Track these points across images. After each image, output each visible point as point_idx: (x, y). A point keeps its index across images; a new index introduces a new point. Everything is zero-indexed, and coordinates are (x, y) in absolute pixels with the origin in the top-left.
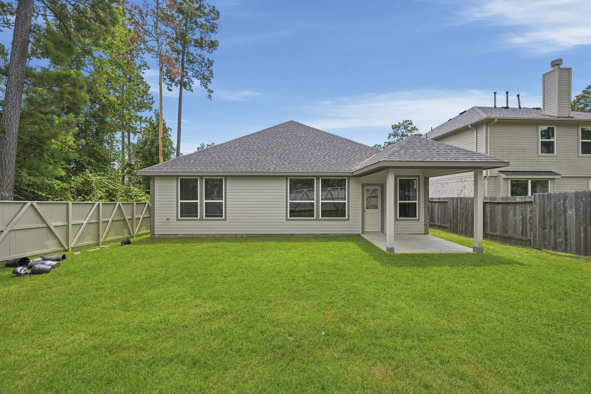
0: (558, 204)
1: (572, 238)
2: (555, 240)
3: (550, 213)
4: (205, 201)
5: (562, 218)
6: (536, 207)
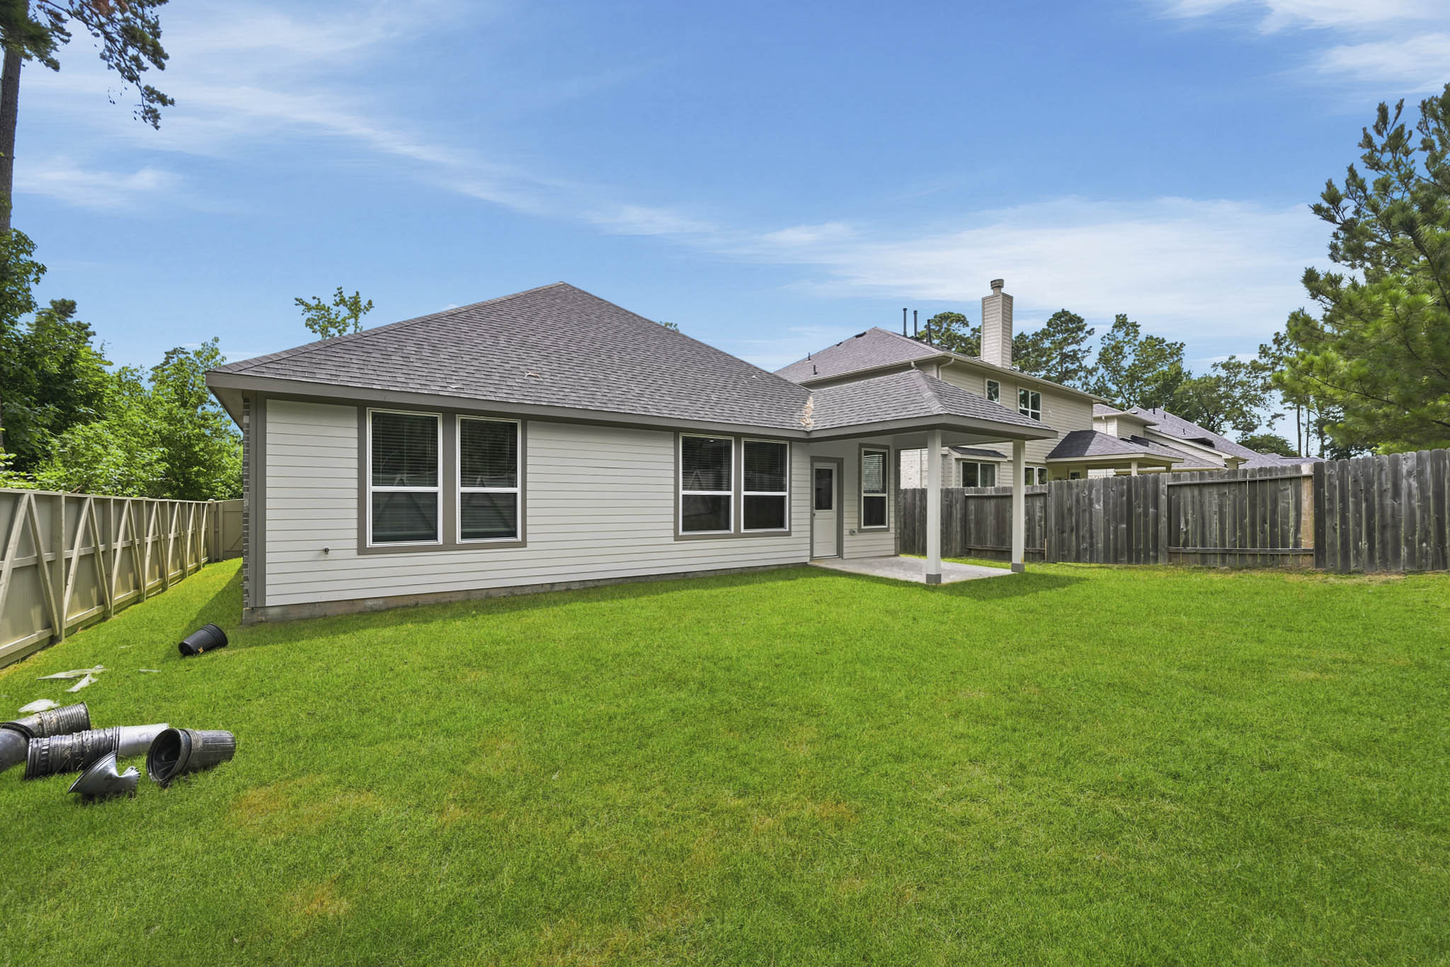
0: (1081, 495)
1: (1100, 541)
2: (1078, 545)
3: (1070, 510)
4: (460, 490)
5: (1087, 515)
6: (1052, 501)
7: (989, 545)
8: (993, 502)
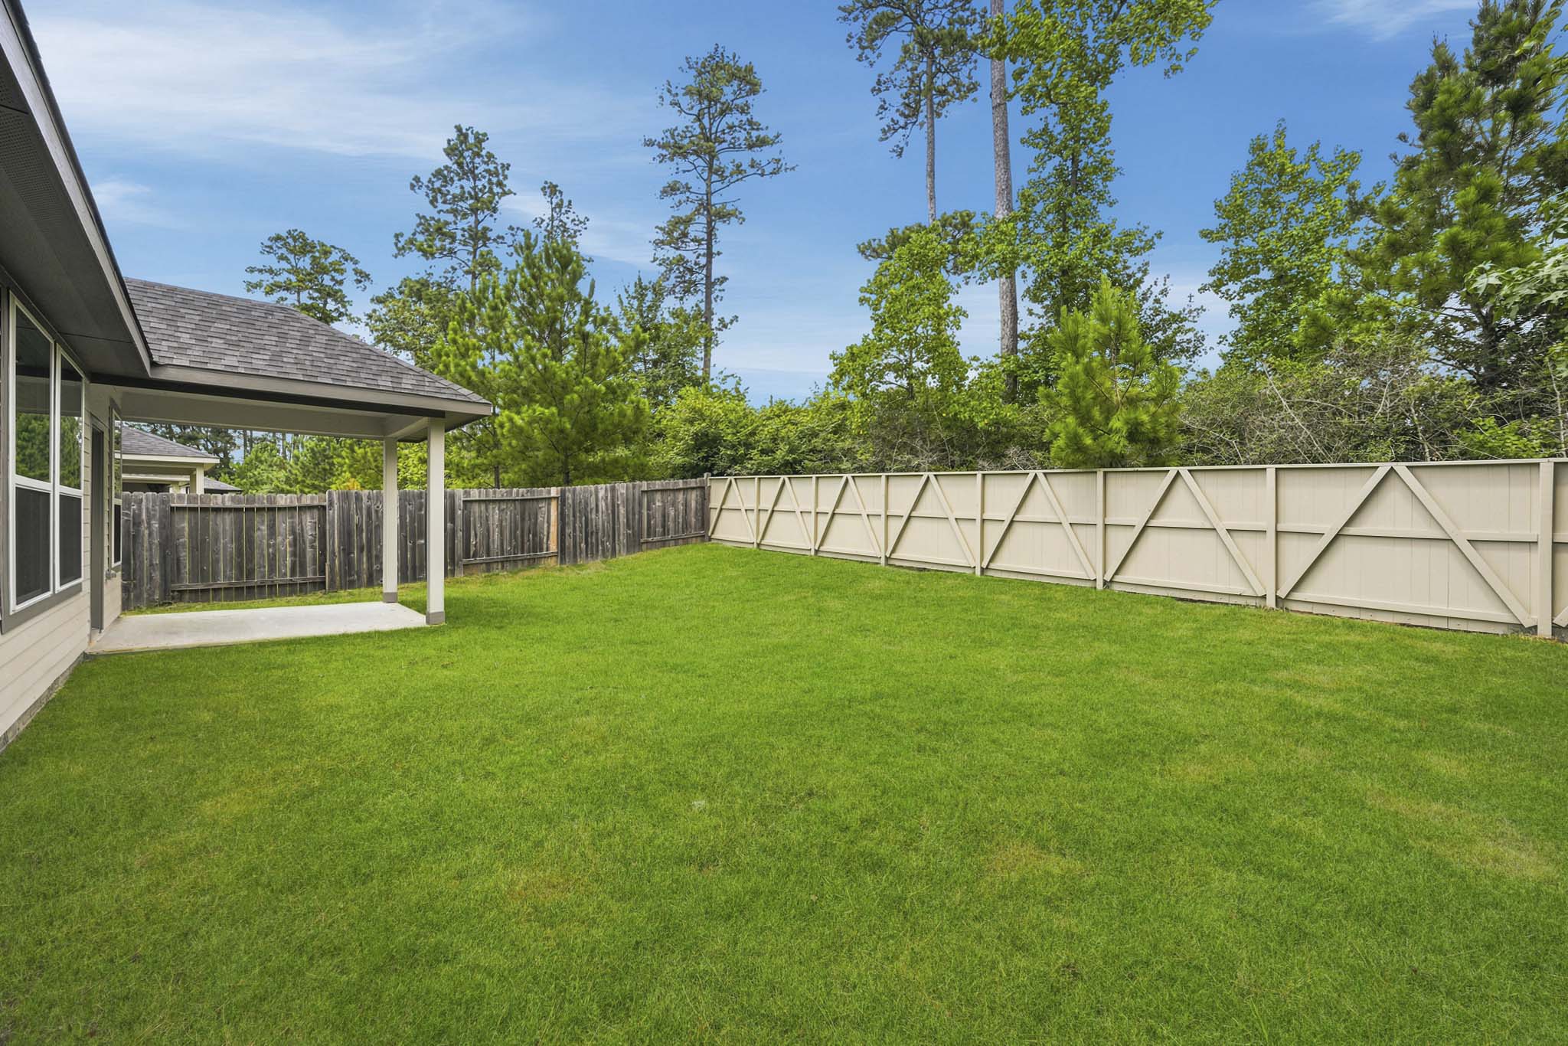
0: (373, 509)
3: (359, 526)
6: (334, 514)
7: (222, 582)
8: (228, 518)
